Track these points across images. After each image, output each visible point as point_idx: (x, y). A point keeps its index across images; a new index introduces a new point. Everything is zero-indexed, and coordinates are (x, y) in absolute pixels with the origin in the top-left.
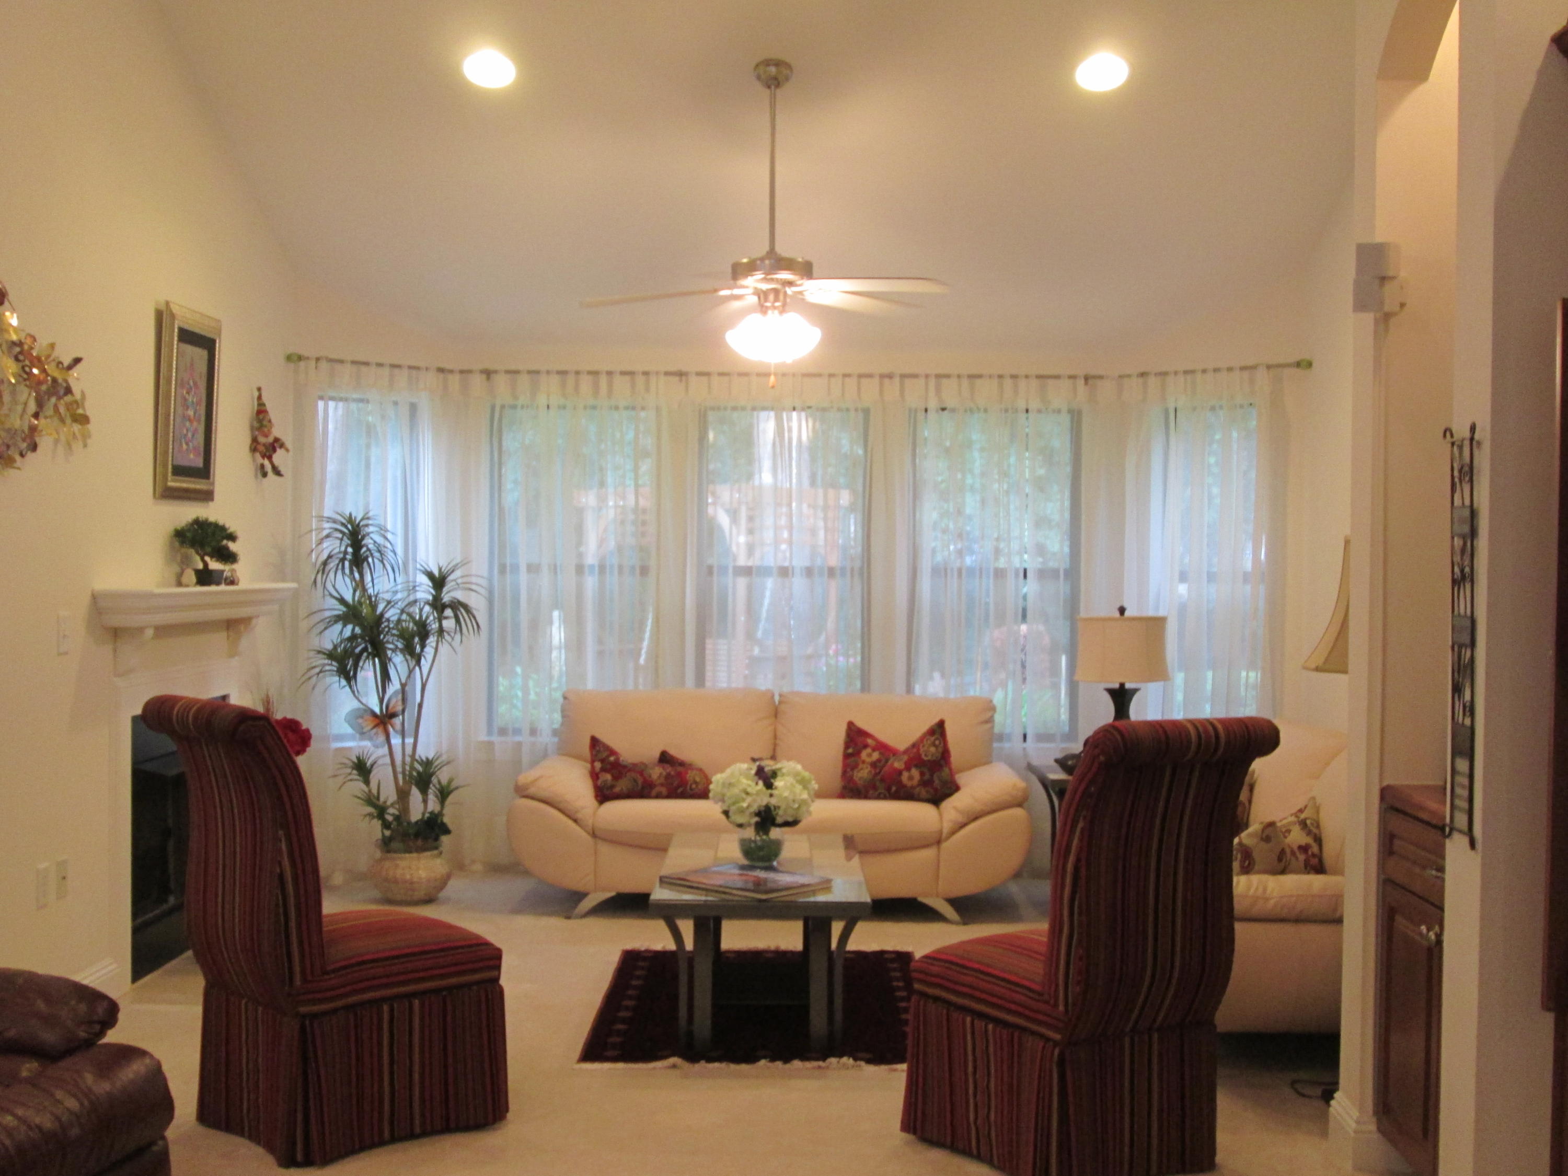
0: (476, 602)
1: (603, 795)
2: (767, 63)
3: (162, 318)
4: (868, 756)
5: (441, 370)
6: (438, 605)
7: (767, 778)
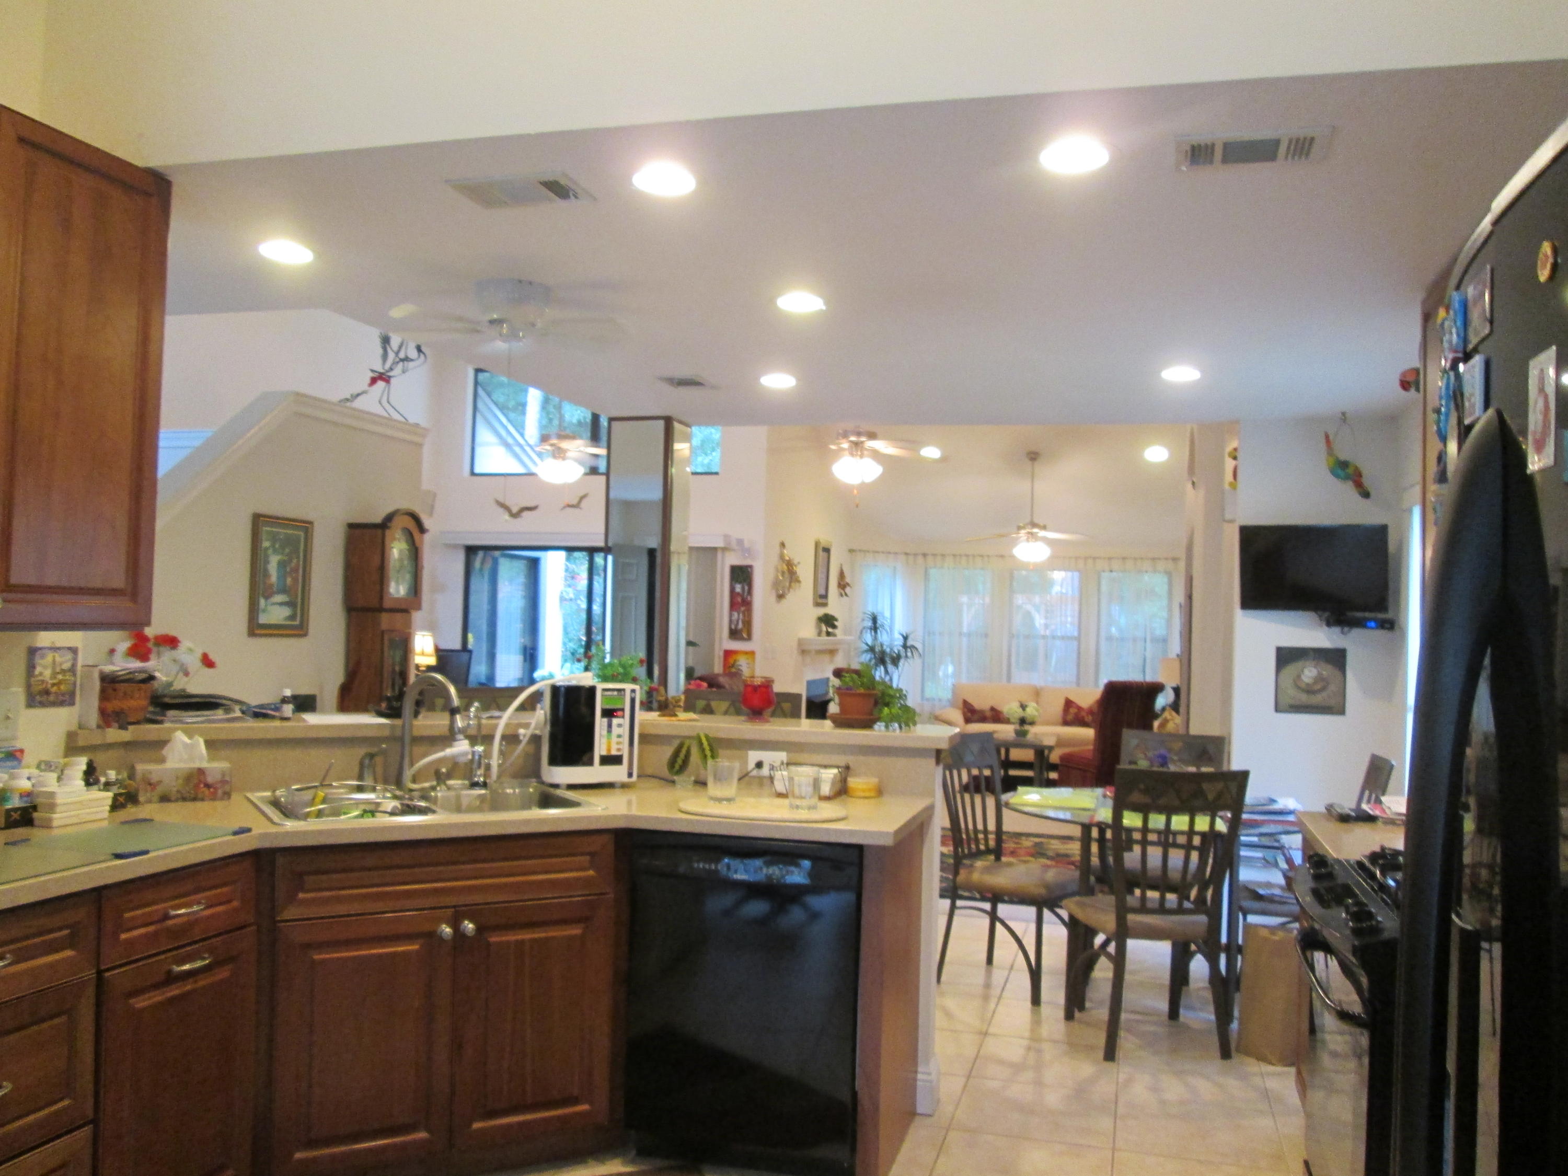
0: (919, 645)
1: (968, 721)
2: (1031, 452)
3: (817, 544)
4: (1073, 711)
5: (906, 554)
6: (905, 646)
7: (1023, 707)
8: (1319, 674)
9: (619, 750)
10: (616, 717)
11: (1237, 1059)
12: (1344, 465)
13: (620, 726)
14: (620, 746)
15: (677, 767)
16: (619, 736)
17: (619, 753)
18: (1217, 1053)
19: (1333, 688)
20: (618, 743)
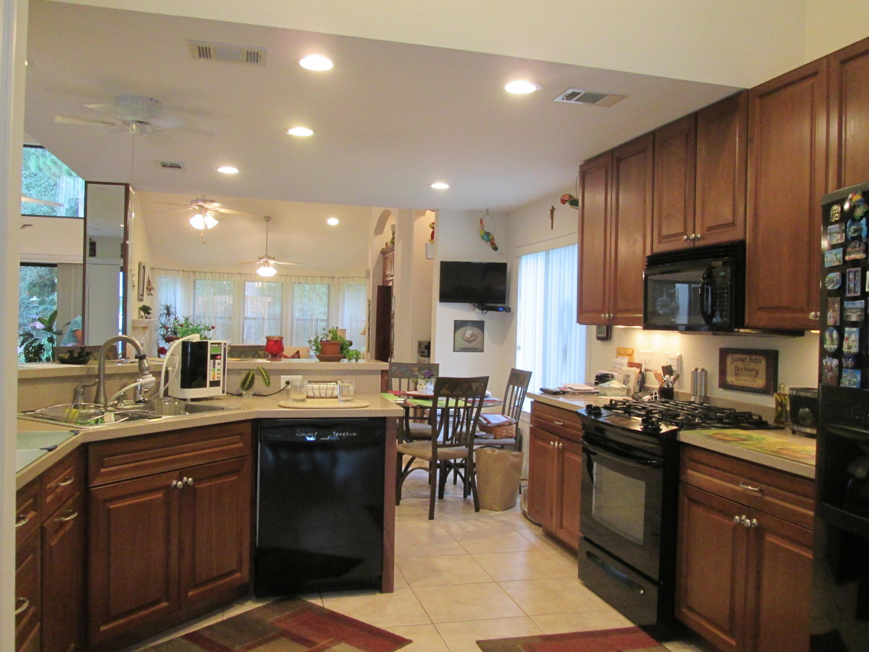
2: (266, 217)
3: (140, 263)
5: (184, 271)
8: (473, 333)
9: (218, 378)
10: (218, 359)
11: (481, 511)
12: (488, 234)
13: (219, 364)
14: (219, 376)
15: (246, 386)
16: (219, 370)
17: (219, 380)
18: (474, 510)
19: (479, 340)
20: (218, 374)
